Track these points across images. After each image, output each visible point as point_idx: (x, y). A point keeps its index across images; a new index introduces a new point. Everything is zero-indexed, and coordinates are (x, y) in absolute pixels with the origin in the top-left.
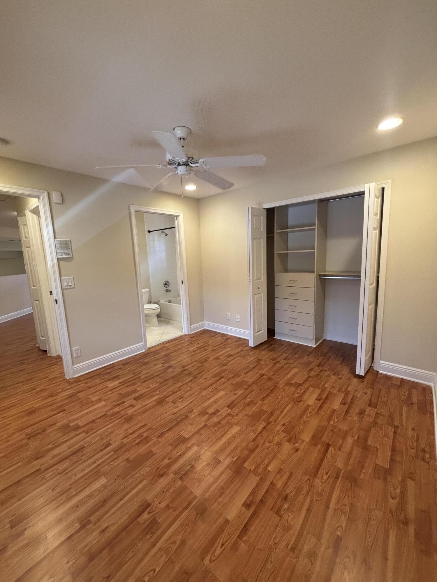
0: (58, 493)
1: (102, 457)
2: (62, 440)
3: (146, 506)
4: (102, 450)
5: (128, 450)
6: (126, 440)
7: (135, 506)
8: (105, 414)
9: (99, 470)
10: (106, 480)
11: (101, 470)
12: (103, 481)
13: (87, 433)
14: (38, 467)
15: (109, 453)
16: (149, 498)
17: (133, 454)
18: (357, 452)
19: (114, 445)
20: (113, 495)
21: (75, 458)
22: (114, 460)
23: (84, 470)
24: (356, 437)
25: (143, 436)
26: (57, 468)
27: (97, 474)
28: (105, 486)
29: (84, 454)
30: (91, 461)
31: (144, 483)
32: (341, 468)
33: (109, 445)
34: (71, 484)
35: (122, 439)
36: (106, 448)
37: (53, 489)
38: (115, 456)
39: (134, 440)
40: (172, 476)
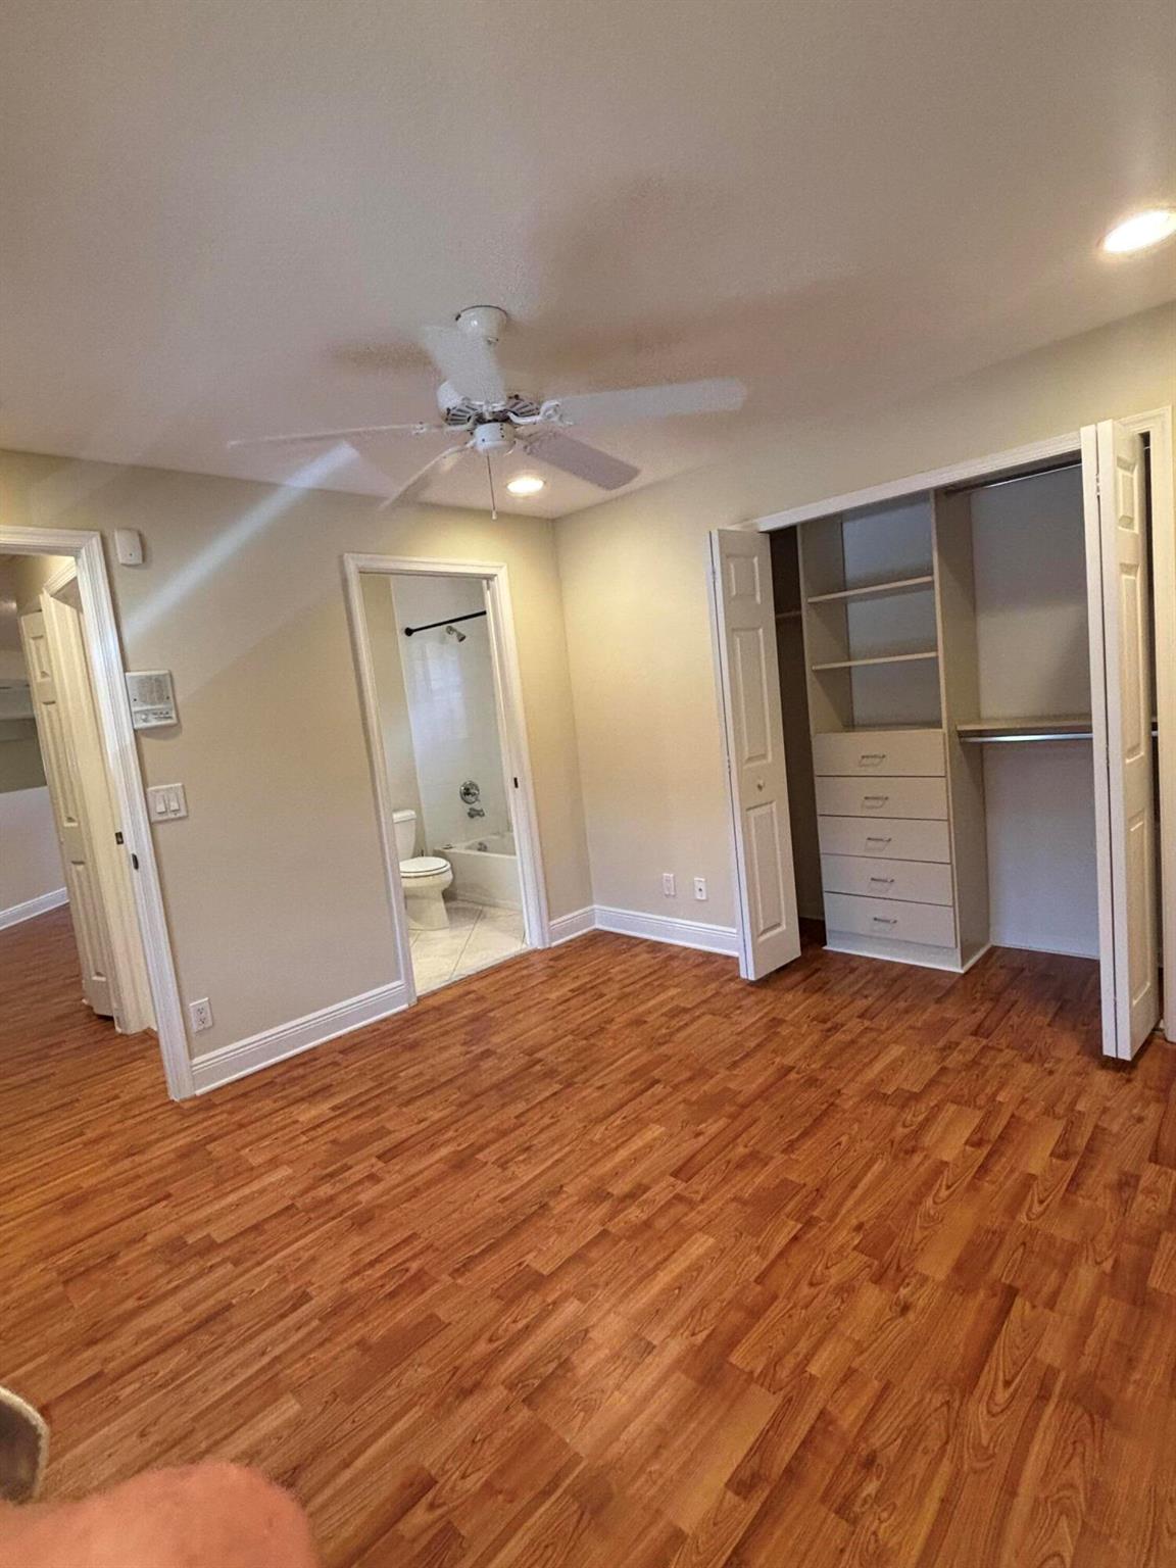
0: (157, 1444)
1: (284, 1337)
2: (163, 1285)
3: (419, 1487)
4: (283, 1316)
5: (362, 1315)
6: (355, 1285)
7: (386, 1487)
8: (293, 1205)
9: (277, 1374)
10: (297, 1407)
11: (281, 1375)
12: (290, 1407)
13: (236, 1263)
14: (94, 1369)
15: (307, 1323)
16: (430, 1460)
17: (377, 1328)
18: (1111, 1315)
19: (321, 1300)
20: (319, 1451)
21: (204, 1339)
22: (321, 1345)
23: (232, 1375)
24: (1108, 1266)
25: (407, 1270)
26: (154, 1370)
27: (269, 1387)
28: (296, 1424)
29: (229, 1330)
30: (253, 1346)
31: (415, 1413)
32: (1057, 1364)
33: (304, 1298)
34: (195, 1419)
35: (343, 1281)
36: (294, 1308)
37: (143, 1435)
38: (325, 1334)
39: (380, 1283)
40: (497, 1394)
